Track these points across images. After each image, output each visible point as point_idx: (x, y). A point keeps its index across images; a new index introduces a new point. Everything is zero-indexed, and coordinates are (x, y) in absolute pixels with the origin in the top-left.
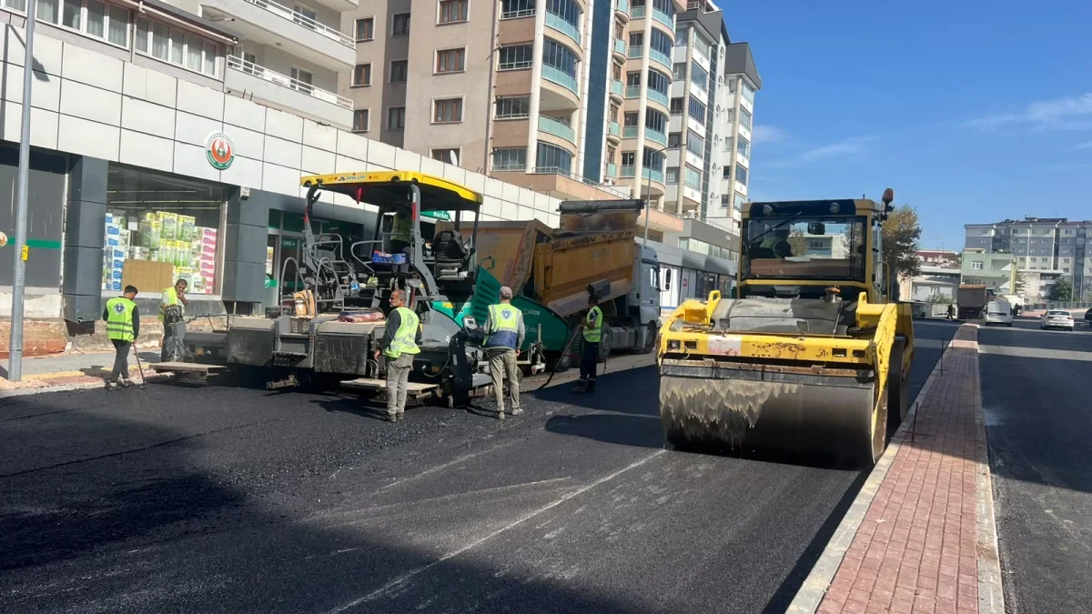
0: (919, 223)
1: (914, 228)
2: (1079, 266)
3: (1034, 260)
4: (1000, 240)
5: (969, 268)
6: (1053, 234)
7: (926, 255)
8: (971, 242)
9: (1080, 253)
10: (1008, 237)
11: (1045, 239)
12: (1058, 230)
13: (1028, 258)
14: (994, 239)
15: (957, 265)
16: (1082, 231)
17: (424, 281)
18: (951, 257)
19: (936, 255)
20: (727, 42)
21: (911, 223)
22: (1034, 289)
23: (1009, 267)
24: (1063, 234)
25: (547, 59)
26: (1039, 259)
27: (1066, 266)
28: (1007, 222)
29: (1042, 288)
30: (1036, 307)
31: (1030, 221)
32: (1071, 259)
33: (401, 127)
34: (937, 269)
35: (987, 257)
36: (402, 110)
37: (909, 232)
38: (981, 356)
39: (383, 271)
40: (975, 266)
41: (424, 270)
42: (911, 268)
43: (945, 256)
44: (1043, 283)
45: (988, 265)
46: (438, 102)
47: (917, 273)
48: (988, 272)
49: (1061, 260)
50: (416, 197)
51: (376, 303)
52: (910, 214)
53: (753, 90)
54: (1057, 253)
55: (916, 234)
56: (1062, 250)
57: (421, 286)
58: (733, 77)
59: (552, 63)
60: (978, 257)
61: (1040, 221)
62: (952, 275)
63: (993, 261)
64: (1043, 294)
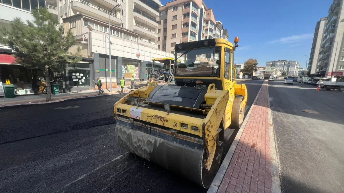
0: (258, 62)
1: (257, 63)
2: (288, 69)
3: (279, 68)
4: (273, 65)
5: (267, 70)
6: (283, 63)
7: (258, 68)
8: (267, 65)
9: (288, 67)
10: (275, 64)
11: (282, 64)
12: (284, 62)
13: (278, 68)
14: (272, 64)
15: (265, 69)
16: (289, 63)
17: (172, 76)
18: (263, 68)
19: (261, 67)
20: (223, 30)
21: (256, 62)
22: (279, 73)
23: (274, 70)
24: (285, 63)
25: (191, 35)
26: (280, 68)
27: (286, 69)
28: (275, 61)
29: (280, 73)
30: (279, 77)
31: (279, 61)
32: (287, 68)
33: (166, 48)
34: (261, 70)
35: (270, 68)
36: (166, 45)
37: (256, 64)
38: (269, 87)
39: (165, 74)
40: (268, 69)
41: (172, 74)
42: (256, 70)
43: (262, 68)
44: (281, 72)
45: (270, 69)
46: (172, 43)
47: (257, 71)
48: (270, 70)
49: (285, 68)
50: (170, 62)
51: (164, 80)
52: (256, 60)
53: (227, 38)
54: (284, 67)
55: (257, 64)
56: (285, 66)
57: (171, 77)
58: (224, 36)
59: (192, 35)
60: (269, 68)
61: (281, 61)
62: (263, 71)
63: (271, 69)
64: (281, 74)
